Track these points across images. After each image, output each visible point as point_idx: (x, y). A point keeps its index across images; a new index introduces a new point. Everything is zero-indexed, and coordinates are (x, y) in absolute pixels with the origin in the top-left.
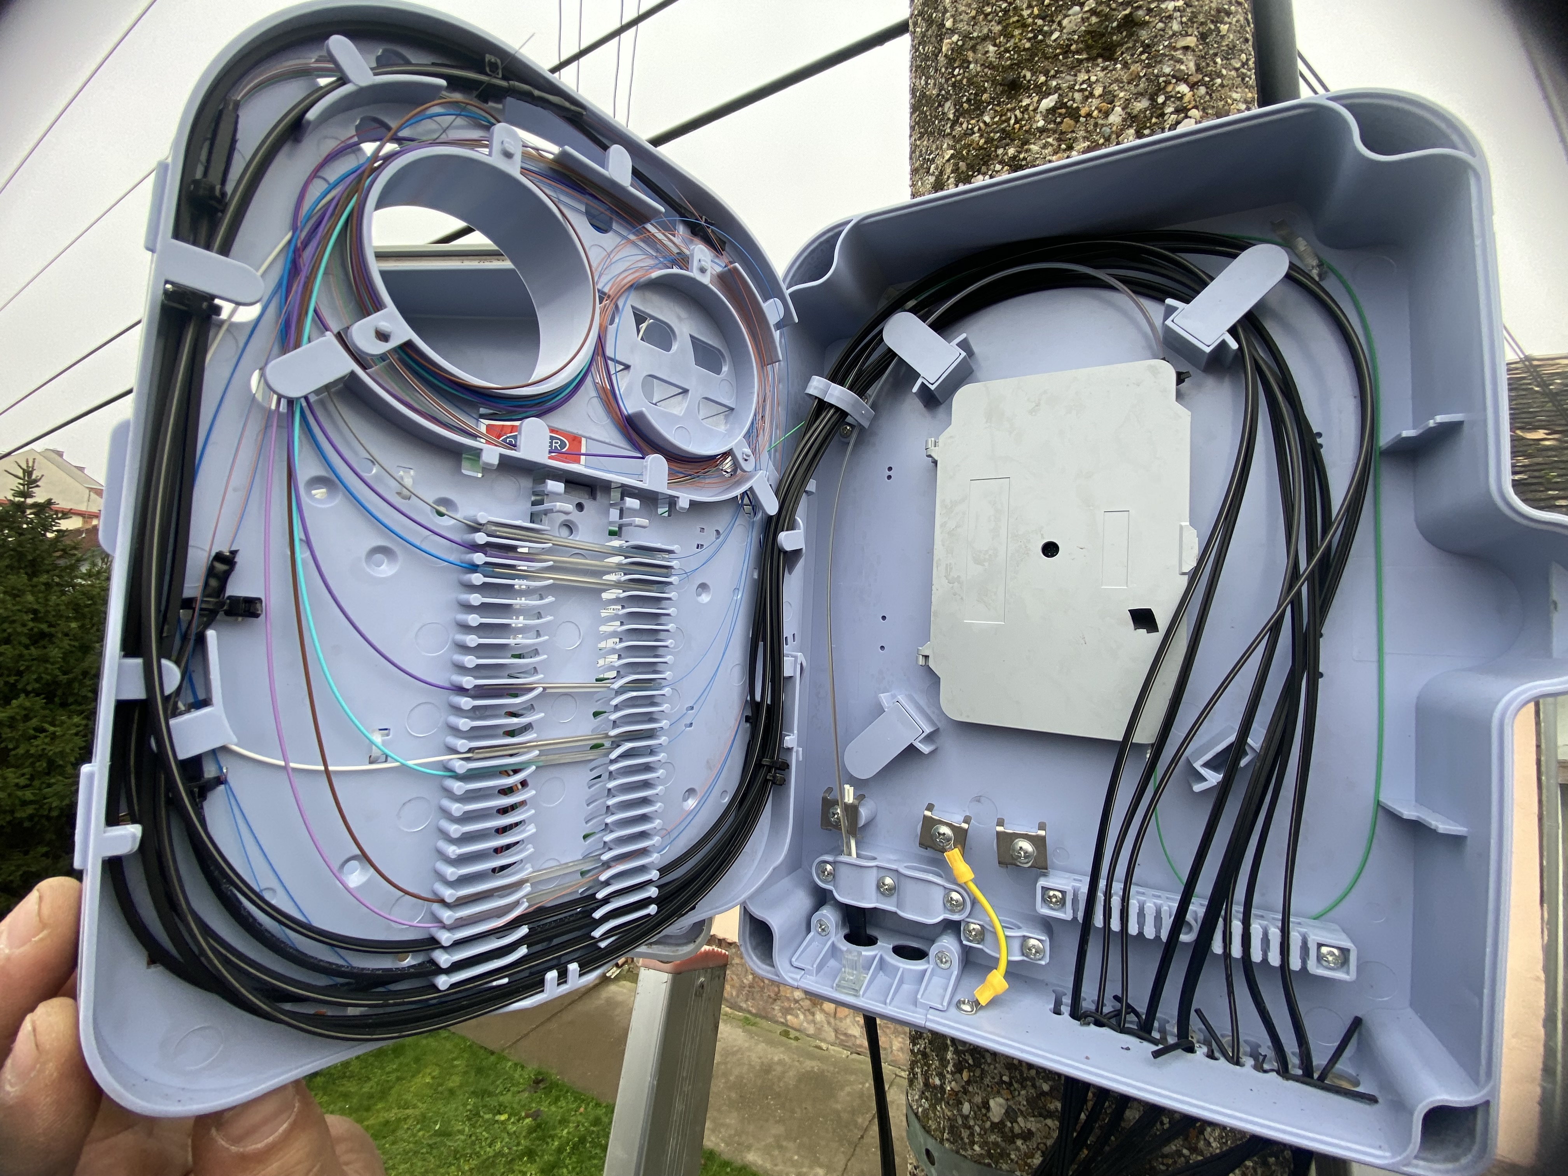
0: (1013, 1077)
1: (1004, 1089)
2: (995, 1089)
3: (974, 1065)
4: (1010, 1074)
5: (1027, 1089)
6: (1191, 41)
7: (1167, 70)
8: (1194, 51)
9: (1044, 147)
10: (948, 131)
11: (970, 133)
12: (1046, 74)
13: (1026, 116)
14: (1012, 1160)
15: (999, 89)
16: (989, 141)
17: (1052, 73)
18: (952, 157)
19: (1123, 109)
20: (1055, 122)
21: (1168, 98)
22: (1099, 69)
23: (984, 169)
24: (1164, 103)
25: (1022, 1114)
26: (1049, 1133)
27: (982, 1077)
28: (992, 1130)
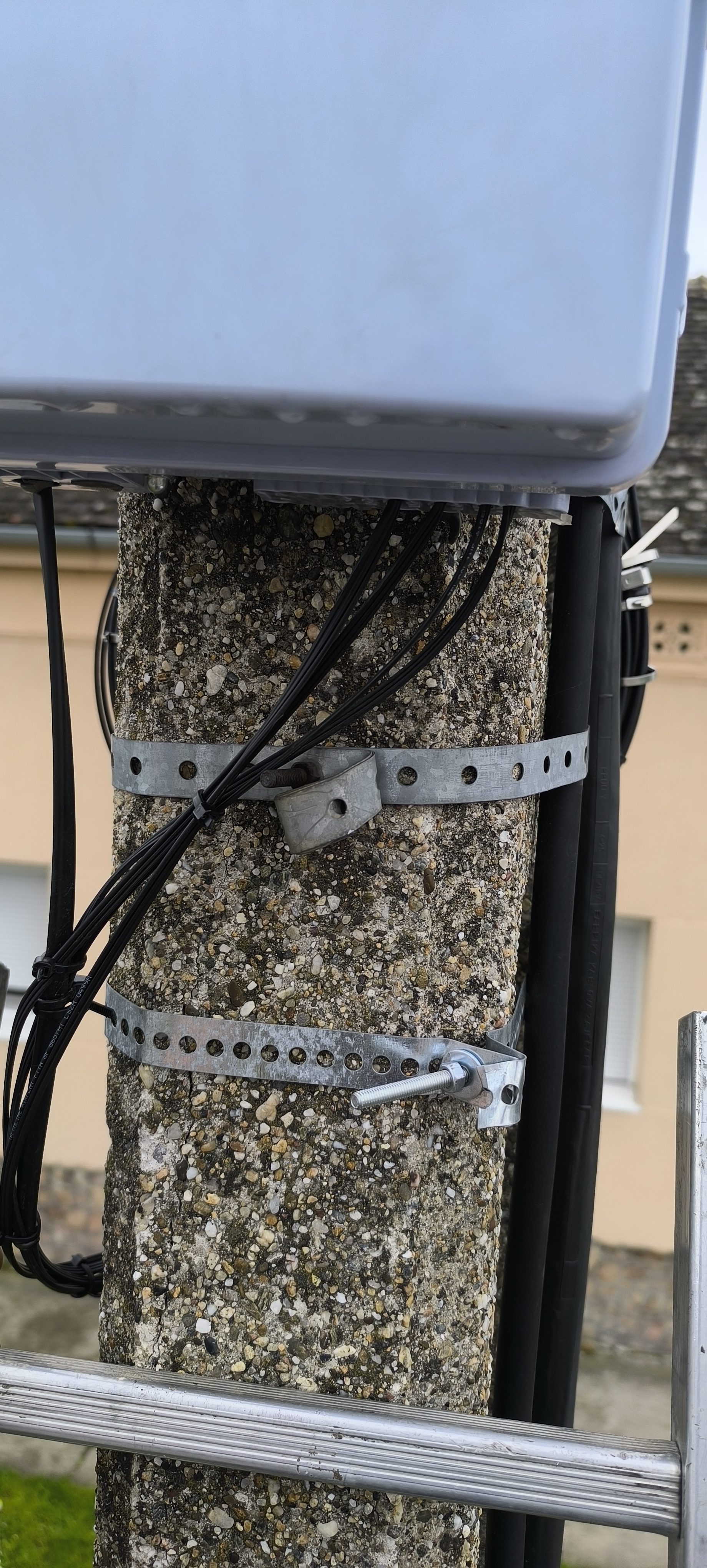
0: (235, 637)
1: (224, 653)
2: (214, 657)
3: (190, 634)
4: (232, 634)
5: (250, 647)
25: (243, 678)
26: (273, 691)
27: (198, 646)
28: (208, 705)
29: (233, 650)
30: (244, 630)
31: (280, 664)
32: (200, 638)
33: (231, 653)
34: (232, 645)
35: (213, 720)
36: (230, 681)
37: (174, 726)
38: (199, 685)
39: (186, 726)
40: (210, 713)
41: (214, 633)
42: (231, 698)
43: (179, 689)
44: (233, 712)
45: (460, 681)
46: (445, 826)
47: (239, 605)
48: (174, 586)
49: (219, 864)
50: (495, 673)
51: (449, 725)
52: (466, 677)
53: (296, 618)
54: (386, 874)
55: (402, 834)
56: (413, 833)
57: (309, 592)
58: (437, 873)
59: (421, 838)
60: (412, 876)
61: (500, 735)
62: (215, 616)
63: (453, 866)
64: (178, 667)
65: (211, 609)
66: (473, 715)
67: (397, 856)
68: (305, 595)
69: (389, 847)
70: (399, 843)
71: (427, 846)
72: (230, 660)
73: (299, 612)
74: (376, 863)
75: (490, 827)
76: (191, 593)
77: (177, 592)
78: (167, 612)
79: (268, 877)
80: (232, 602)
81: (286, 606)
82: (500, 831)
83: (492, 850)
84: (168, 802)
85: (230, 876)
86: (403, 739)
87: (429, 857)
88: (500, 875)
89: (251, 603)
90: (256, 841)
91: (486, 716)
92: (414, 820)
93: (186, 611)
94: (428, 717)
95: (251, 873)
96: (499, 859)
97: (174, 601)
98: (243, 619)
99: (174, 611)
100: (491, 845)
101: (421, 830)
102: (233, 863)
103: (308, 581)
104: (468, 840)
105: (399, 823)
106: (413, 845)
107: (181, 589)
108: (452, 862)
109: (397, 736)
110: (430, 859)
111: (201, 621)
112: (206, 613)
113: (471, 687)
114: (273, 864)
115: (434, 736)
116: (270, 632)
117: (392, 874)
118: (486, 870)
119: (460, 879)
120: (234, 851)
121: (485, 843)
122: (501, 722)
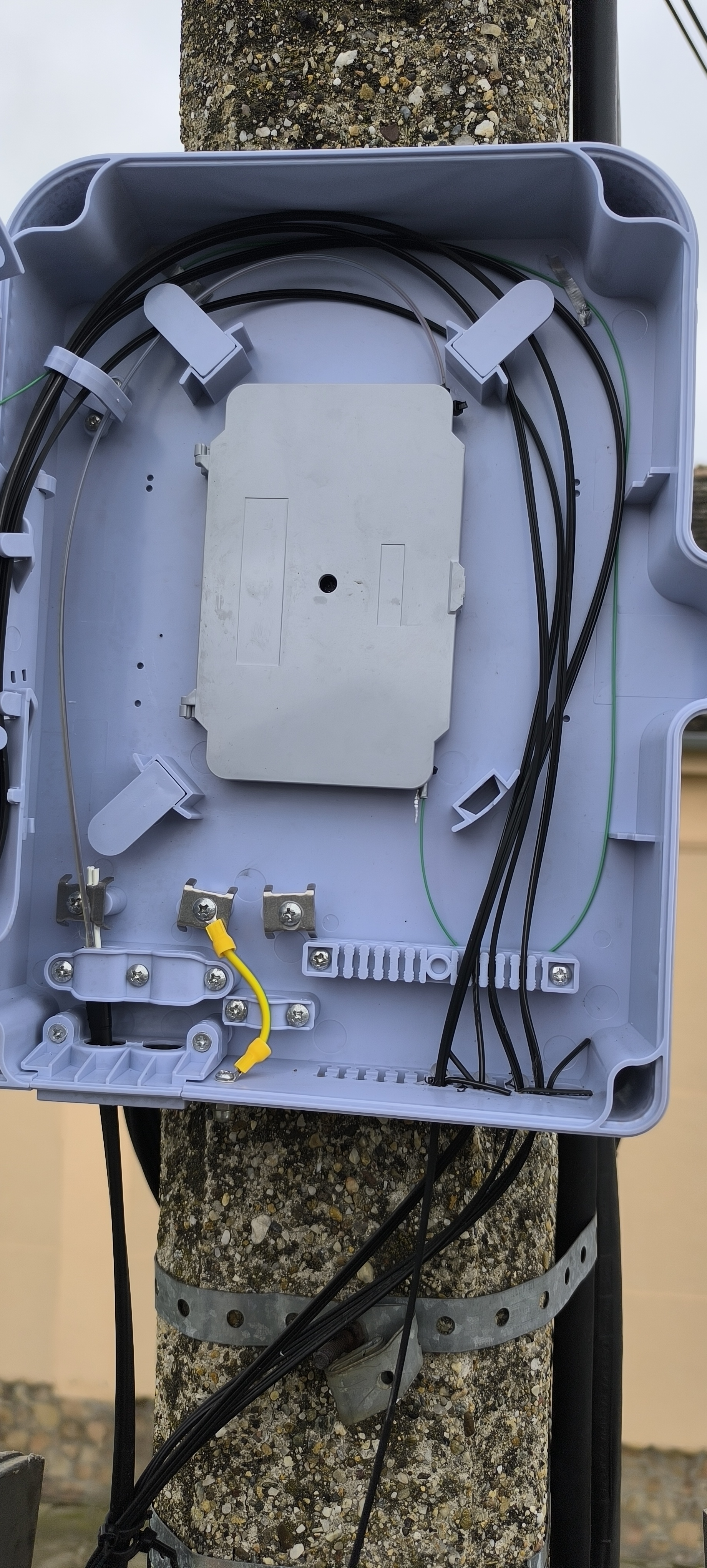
0: (277, 1189)
1: (268, 1204)
2: (258, 1207)
3: (235, 1186)
4: (275, 1186)
5: (292, 1198)
6: (495, 30)
7: (470, 57)
8: (498, 42)
9: (341, 110)
10: (230, 59)
11: (254, 69)
12: (345, 23)
13: (322, 68)
14: (275, 1281)
15: (292, 24)
16: (278, 86)
17: (351, 23)
18: (233, 94)
19: (425, 90)
20: (353, 84)
21: (469, 91)
22: (402, 33)
23: (270, 120)
24: (465, 95)
25: (286, 1226)
26: (315, 1240)
27: (243, 1198)
28: (253, 1253)
29: (276, 1202)
30: (286, 1182)
31: (321, 1215)
32: (244, 1190)
33: (275, 1204)
34: (275, 1196)
35: (258, 1268)
36: (274, 1230)
37: (220, 1273)
38: (245, 1235)
39: (232, 1274)
40: (255, 1262)
41: (258, 1185)
42: (275, 1247)
43: (225, 1238)
44: (278, 1260)
45: (489, 1225)
46: (481, 1366)
47: (282, 1159)
48: (220, 1142)
49: (266, 1408)
50: (520, 1213)
51: (481, 1269)
52: (494, 1221)
53: (335, 1172)
54: (428, 1419)
55: (442, 1379)
56: (452, 1379)
57: (346, 1147)
58: (476, 1413)
59: (460, 1382)
60: (453, 1420)
61: (527, 1269)
62: (259, 1169)
63: (490, 1403)
64: (225, 1218)
65: (255, 1163)
66: (501, 1256)
67: (437, 1401)
68: (343, 1150)
69: (430, 1392)
70: (440, 1388)
71: (466, 1390)
72: (273, 1211)
73: (338, 1167)
74: (417, 1407)
75: (522, 1359)
76: (237, 1148)
77: (224, 1147)
78: (214, 1165)
79: (314, 1421)
80: (275, 1157)
81: (326, 1161)
82: (530, 1360)
83: (525, 1380)
84: (216, 1347)
85: (277, 1419)
86: (440, 1289)
87: (468, 1401)
88: (533, 1402)
89: (292, 1157)
90: (301, 1386)
91: (514, 1254)
92: (453, 1366)
93: (232, 1165)
94: (462, 1267)
95: (298, 1418)
96: (531, 1387)
97: (221, 1156)
98: (286, 1173)
99: (220, 1165)
100: (523, 1375)
101: (459, 1375)
102: (279, 1408)
103: (345, 1137)
104: (502, 1374)
105: (438, 1369)
106: (452, 1390)
107: (227, 1145)
108: (489, 1399)
109: (434, 1286)
110: (469, 1403)
111: (245, 1174)
112: (251, 1166)
113: (499, 1230)
114: (318, 1408)
115: (468, 1285)
116: (311, 1185)
117: (434, 1418)
118: (520, 1399)
119: (497, 1414)
120: (281, 1395)
121: (517, 1375)
122: (527, 1257)
